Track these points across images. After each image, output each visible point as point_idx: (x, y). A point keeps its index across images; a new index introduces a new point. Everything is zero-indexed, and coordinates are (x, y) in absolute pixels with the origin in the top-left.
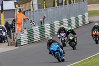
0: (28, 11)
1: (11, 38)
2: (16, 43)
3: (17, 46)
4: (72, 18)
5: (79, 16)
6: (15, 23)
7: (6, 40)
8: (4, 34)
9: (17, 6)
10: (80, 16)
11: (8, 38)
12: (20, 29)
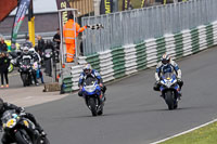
0: (87, 15)
1: (50, 75)
2: (62, 86)
3: (63, 93)
4: (183, 32)
5: (199, 27)
6: (59, 43)
7: (39, 81)
8: (35, 66)
9: (63, 4)
10: (201, 28)
11: (44, 74)
12: (70, 56)
